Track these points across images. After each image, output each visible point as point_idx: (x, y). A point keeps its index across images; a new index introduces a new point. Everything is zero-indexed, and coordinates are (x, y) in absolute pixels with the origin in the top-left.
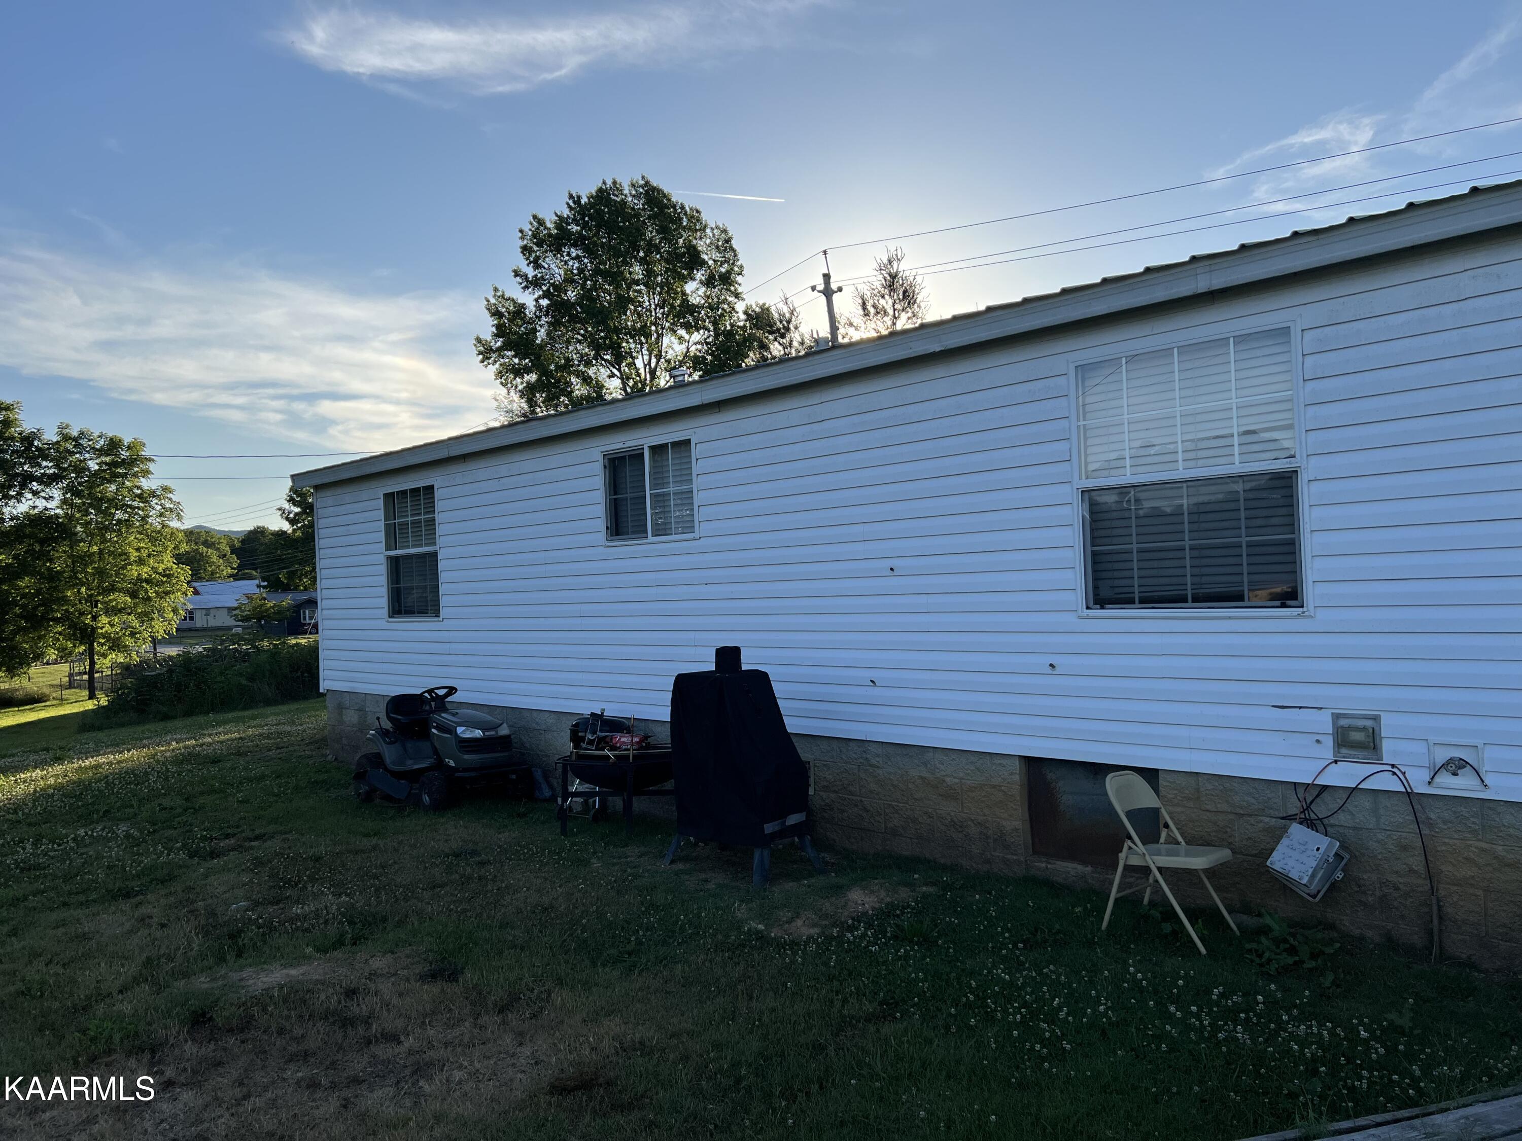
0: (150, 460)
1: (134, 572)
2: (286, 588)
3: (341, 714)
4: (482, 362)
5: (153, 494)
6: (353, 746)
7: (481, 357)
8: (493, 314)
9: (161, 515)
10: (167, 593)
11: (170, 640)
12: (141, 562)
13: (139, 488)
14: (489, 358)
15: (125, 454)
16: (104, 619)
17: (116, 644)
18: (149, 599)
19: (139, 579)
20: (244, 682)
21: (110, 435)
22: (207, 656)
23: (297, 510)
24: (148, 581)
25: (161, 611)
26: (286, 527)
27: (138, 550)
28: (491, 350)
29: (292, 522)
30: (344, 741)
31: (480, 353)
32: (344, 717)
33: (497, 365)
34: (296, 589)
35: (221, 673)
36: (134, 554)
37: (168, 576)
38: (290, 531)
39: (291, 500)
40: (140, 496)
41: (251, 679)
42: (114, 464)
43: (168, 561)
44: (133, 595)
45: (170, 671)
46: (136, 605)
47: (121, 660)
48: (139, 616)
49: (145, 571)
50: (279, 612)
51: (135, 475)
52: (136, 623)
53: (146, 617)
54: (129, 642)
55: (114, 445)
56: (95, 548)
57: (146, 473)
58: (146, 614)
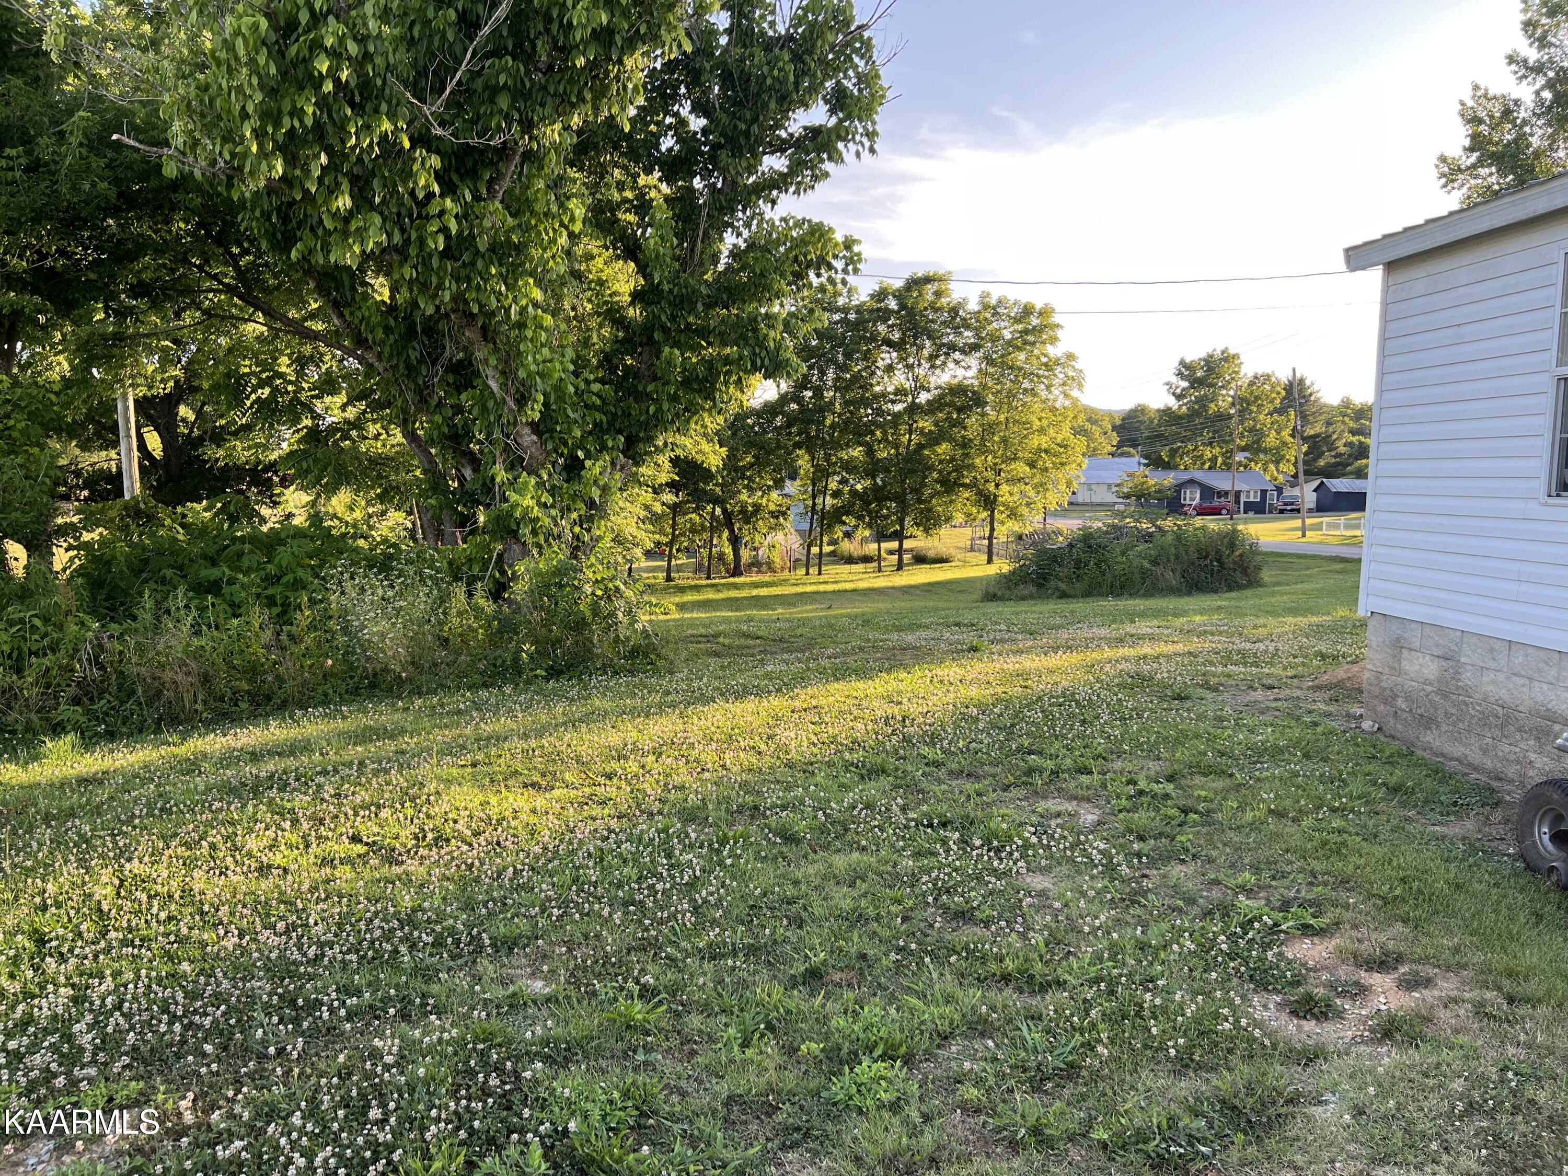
0: (1058, 326)
1: (1036, 441)
2: (1168, 466)
3: (1397, 658)
4: (1445, 186)
5: (1057, 362)
6: (1421, 716)
7: (1443, 180)
8: (1469, 122)
9: (1064, 384)
10: (1062, 464)
11: (1062, 512)
12: (1042, 431)
13: (1045, 355)
14: (1453, 181)
15: (1035, 321)
16: (1005, 488)
17: (1013, 514)
18: (1046, 470)
19: (1039, 450)
20: (1146, 565)
21: (1024, 301)
22: (1107, 532)
23: (1185, 384)
24: (1046, 451)
25: (1056, 483)
26: (1172, 403)
27: (1040, 419)
28: (1460, 170)
29: (1179, 397)
30: (1401, 703)
31: (1443, 175)
32: (1404, 663)
33: (1464, 190)
34: (1176, 467)
35: (1123, 554)
36: (1036, 424)
37: (1066, 447)
38: (1175, 407)
39: (1180, 374)
40: (1046, 365)
41: (1155, 563)
42: (1026, 332)
43: (1065, 433)
44: (1032, 465)
45: (1071, 546)
46: (1034, 475)
47: (1016, 528)
48: (1035, 487)
49: (1044, 441)
50: (1160, 491)
51: (1043, 343)
52: (1032, 493)
53: (1041, 488)
54: (1024, 511)
55: (1027, 311)
56: (1002, 418)
57: (1054, 340)
58: (1042, 484)
